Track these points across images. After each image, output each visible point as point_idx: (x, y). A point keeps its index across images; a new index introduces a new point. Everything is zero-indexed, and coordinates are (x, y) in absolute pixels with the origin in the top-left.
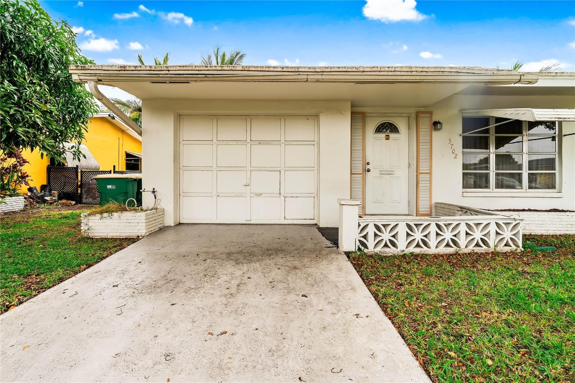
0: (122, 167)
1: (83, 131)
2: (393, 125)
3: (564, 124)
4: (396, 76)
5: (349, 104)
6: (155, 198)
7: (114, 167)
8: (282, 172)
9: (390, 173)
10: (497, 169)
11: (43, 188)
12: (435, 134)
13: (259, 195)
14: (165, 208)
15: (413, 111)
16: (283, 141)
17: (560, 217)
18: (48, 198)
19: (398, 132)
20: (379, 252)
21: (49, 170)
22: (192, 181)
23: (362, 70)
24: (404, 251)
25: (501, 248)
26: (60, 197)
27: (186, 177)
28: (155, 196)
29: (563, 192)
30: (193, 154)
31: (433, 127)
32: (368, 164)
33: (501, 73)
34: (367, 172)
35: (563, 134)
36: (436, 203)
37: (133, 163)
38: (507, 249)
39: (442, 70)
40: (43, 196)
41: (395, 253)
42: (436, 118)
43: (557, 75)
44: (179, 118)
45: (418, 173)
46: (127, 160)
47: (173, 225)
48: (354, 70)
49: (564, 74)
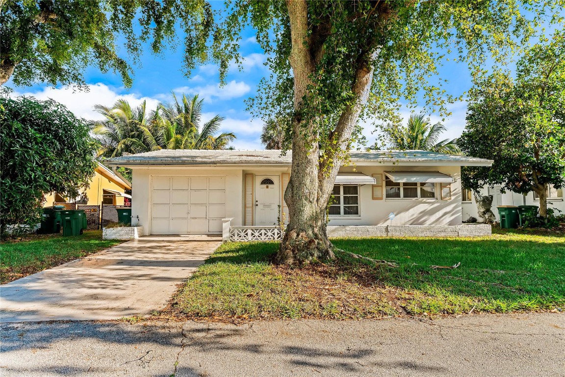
2: (271, 180)
9: (269, 206)
13: (195, 219)
14: (143, 226)
15: (280, 173)
16: (208, 190)
19: (274, 184)
28: (139, 219)
32: (257, 201)
34: (256, 206)
37: (109, 198)
44: (152, 178)
45: (282, 206)
46: (104, 196)
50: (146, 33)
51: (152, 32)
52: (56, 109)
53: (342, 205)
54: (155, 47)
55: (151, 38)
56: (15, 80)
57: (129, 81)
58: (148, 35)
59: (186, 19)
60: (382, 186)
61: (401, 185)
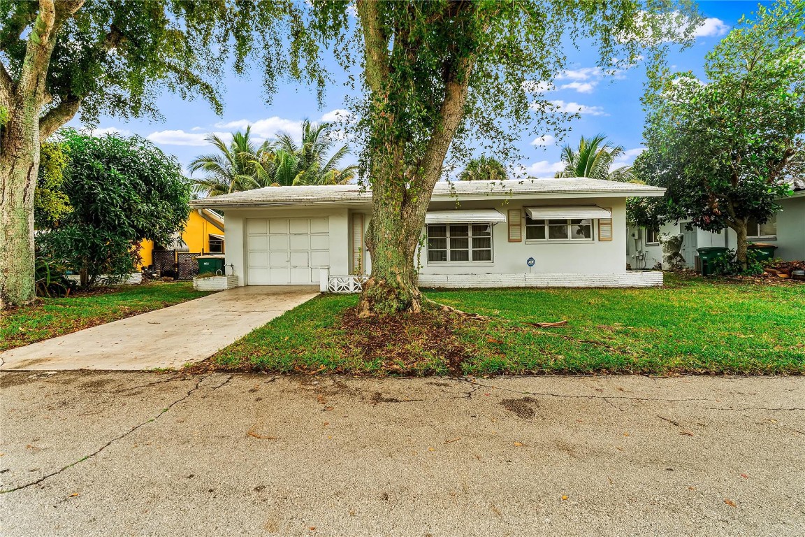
0: (207, 250)
1: (184, 226)
5: (347, 211)
7: (203, 249)
8: (309, 253)
11: (150, 267)
13: (295, 267)
14: (238, 276)
16: (309, 233)
18: (154, 275)
20: (339, 292)
21: (153, 253)
22: (254, 259)
26: (162, 275)
27: (251, 257)
28: (232, 268)
30: (256, 242)
37: (216, 245)
40: (151, 274)
44: (246, 221)
46: (210, 242)
47: (243, 286)
50: (225, 51)
51: (232, 50)
52: (143, 145)
53: (470, 250)
54: (238, 68)
55: (232, 57)
56: (83, 118)
57: (219, 108)
58: (228, 54)
59: (263, 31)
60: (520, 225)
61: (547, 223)
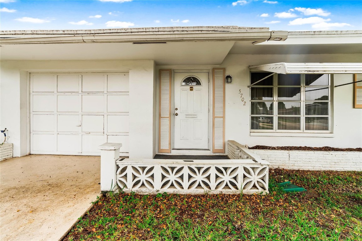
2: (197, 79)
3: (335, 77)
4: (158, 36)
5: (152, 63)
6: (5, 136)
8: (105, 116)
9: (194, 116)
10: (279, 114)
12: (227, 86)
13: (88, 133)
14: (14, 143)
15: (210, 67)
16: (105, 92)
17: (325, 156)
19: (200, 84)
20: (136, 191)
23: (130, 31)
24: (158, 191)
25: (249, 190)
28: (5, 134)
29: (334, 132)
31: (226, 80)
32: (177, 109)
33: (254, 30)
34: (175, 116)
35: (334, 85)
36: (229, 141)
38: (254, 191)
39: (200, 29)
41: (150, 192)
42: (227, 74)
43: (316, 33)
45: (214, 116)
47: (19, 156)
48: (123, 31)
49: (321, 33)
53: (303, 117)
